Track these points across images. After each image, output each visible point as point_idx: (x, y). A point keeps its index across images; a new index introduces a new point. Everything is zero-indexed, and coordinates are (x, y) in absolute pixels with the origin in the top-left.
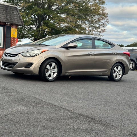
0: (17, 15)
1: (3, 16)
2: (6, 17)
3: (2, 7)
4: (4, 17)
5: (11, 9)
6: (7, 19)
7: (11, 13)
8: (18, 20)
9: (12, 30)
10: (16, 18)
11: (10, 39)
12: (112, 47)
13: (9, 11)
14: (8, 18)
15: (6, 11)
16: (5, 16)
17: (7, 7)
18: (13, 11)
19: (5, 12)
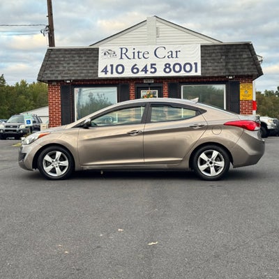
0: (249, 58)
1: (220, 65)
2: (226, 65)
3: (218, 51)
4: (221, 67)
5: (238, 50)
6: (228, 69)
7: (238, 56)
8: (250, 66)
9: (241, 87)
10: (247, 65)
11: (239, 104)
12: (197, 115)
13: (232, 54)
14: (229, 67)
15: (226, 56)
16: (224, 64)
17: (229, 47)
18: (241, 53)
19: (224, 57)
